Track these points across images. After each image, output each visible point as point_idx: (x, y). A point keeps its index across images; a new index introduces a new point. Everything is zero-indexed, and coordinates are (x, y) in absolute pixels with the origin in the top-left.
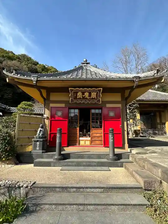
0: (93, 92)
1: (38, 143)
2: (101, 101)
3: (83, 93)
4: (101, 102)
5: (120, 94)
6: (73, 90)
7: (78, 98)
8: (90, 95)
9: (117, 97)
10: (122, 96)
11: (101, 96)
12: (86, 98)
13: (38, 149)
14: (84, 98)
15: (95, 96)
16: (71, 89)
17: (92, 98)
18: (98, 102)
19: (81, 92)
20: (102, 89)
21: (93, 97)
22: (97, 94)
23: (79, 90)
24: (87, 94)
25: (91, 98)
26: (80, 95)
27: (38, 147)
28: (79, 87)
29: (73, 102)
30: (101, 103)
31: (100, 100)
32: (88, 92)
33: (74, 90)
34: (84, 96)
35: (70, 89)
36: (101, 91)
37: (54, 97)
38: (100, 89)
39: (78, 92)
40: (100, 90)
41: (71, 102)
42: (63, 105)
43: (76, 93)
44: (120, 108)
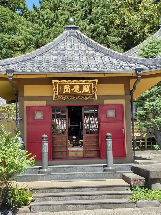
0: (85, 85)
3: (72, 87)
4: (96, 97)
5: (123, 85)
6: (57, 83)
7: (64, 93)
8: (81, 88)
9: (119, 89)
10: (127, 87)
11: (96, 89)
12: (76, 93)
14: (72, 92)
15: (89, 90)
16: (54, 82)
17: (84, 93)
18: (92, 97)
19: (69, 85)
20: (97, 80)
21: (85, 91)
22: (91, 87)
23: (67, 83)
24: (76, 88)
26: (67, 88)
28: (67, 79)
29: (58, 98)
30: (96, 99)
31: (95, 95)
32: (78, 85)
33: (60, 83)
34: (72, 90)
35: (53, 81)
36: (97, 83)
37: (29, 91)
39: (65, 85)
40: (94, 83)
41: (55, 98)
42: (43, 103)
43: (62, 86)
44: (122, 105)
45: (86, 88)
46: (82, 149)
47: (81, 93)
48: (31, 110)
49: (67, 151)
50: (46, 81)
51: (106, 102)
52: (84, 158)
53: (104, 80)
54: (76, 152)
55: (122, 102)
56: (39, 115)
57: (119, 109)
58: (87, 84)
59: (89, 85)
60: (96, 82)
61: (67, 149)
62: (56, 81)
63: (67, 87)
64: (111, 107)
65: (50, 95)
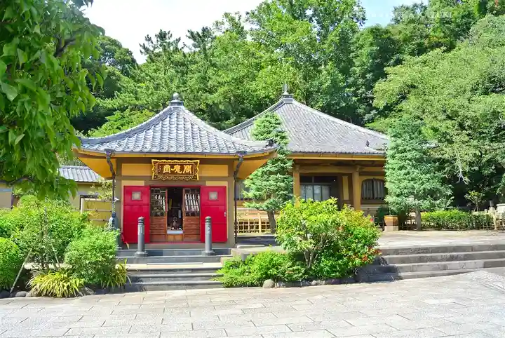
0: (186, 165)
2: (198, 177)
3: (172, 166)
5: (226, 166)
6: (157, 162)
7: (164, 173)
8: (182, 169)
9: (223, 171)
10: (230, 169)
11: (198, 170)
12: (177, 173)
14: (173, 172)
15: (190, 171)
16: (154, 161)
17: (186, 173)
18: (194, 178)
19: (170, 165)
20: (198, 161)
22: (192, 168)
23: (167, 163)
24: (177, 168)
25: (184, 173)
26: (167, 168)
28: (167, 159)
29: (157, 178)
30: (198, 180)
31: (196, 176)
32: (179, 165)
33: (160, 163)
36: (198, 163)
37: (127, 170)
38: (196, 161)
39: (165, 165)
40: (196, 163)
41: (154, 178)
42: (142, 183)
43: (162, 166)
44: (225, 187)
45: (187, 169)
46: (181, 232)
47: (182, 174)
48: (129, 191)
49: (166, 235)
50: (144, 160)
51: (209, 184)
52: (182, 241)
53: (206, 161)
54: (174, 235)
55: (225, 183)
56: (137, 196)
57: (221, 191)
58: (188, 165)
59: (191, 166)
61: (166, 232)
64: (213, 189)
65: (149, 175)
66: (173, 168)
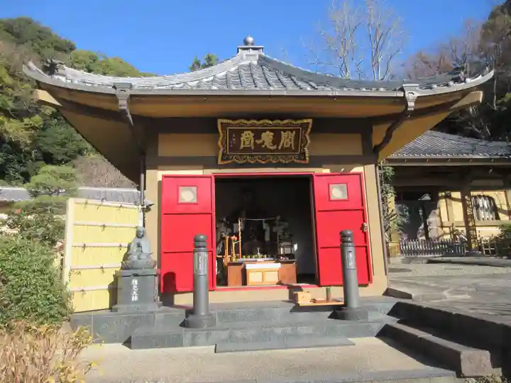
0: (285, 131)
1: (135, 282)
2: (307, 155)
3: (257, 134)
4: (307, 159)
6: (228, 125)
7: (242, 146)
8: (277, 140)
11: (309, 141)
12: (266, 149)
13: (135, 298)
14: (259, 148)
15: (292, 143)
16: (222, 123)
17: (283, 149)
18: (299, 159)
19: (252, 131)
20: (310, 121)
21: (285, 146)
22: (296, 136)
23: (247, 125)
24: (267, 137)
25: (280, 148)
26: (247, 138)
27: (135, 293)
28: (249, 117)
29: (227, 159)
30: (307, 161)
31: (304, 153)
32: (271, 131)
33: (232, 125)
34: (258, 142)
35: (220, 121)
36: (310, 126)
38: (305, 121)
39: (242, 131)
40: (305, 126)
41: (222, 160)
43: (239, 133)
44: (360, 175)
45: (287, 139)
47: (277, 150)
56: (187, 195)
58: (288, 130)
59: (294, 132)
60: (308, 123)
62: (225, 121)
63: (248, 136)
65: (212, 154)
66: (260, 138)
